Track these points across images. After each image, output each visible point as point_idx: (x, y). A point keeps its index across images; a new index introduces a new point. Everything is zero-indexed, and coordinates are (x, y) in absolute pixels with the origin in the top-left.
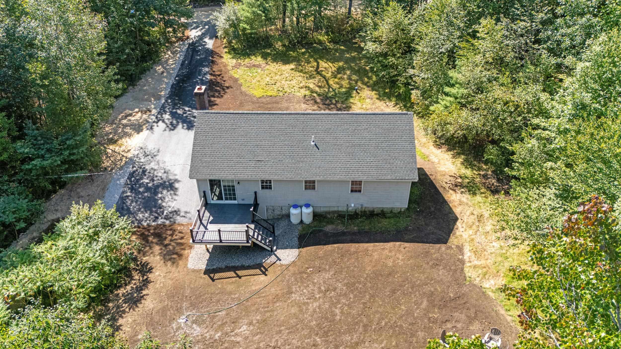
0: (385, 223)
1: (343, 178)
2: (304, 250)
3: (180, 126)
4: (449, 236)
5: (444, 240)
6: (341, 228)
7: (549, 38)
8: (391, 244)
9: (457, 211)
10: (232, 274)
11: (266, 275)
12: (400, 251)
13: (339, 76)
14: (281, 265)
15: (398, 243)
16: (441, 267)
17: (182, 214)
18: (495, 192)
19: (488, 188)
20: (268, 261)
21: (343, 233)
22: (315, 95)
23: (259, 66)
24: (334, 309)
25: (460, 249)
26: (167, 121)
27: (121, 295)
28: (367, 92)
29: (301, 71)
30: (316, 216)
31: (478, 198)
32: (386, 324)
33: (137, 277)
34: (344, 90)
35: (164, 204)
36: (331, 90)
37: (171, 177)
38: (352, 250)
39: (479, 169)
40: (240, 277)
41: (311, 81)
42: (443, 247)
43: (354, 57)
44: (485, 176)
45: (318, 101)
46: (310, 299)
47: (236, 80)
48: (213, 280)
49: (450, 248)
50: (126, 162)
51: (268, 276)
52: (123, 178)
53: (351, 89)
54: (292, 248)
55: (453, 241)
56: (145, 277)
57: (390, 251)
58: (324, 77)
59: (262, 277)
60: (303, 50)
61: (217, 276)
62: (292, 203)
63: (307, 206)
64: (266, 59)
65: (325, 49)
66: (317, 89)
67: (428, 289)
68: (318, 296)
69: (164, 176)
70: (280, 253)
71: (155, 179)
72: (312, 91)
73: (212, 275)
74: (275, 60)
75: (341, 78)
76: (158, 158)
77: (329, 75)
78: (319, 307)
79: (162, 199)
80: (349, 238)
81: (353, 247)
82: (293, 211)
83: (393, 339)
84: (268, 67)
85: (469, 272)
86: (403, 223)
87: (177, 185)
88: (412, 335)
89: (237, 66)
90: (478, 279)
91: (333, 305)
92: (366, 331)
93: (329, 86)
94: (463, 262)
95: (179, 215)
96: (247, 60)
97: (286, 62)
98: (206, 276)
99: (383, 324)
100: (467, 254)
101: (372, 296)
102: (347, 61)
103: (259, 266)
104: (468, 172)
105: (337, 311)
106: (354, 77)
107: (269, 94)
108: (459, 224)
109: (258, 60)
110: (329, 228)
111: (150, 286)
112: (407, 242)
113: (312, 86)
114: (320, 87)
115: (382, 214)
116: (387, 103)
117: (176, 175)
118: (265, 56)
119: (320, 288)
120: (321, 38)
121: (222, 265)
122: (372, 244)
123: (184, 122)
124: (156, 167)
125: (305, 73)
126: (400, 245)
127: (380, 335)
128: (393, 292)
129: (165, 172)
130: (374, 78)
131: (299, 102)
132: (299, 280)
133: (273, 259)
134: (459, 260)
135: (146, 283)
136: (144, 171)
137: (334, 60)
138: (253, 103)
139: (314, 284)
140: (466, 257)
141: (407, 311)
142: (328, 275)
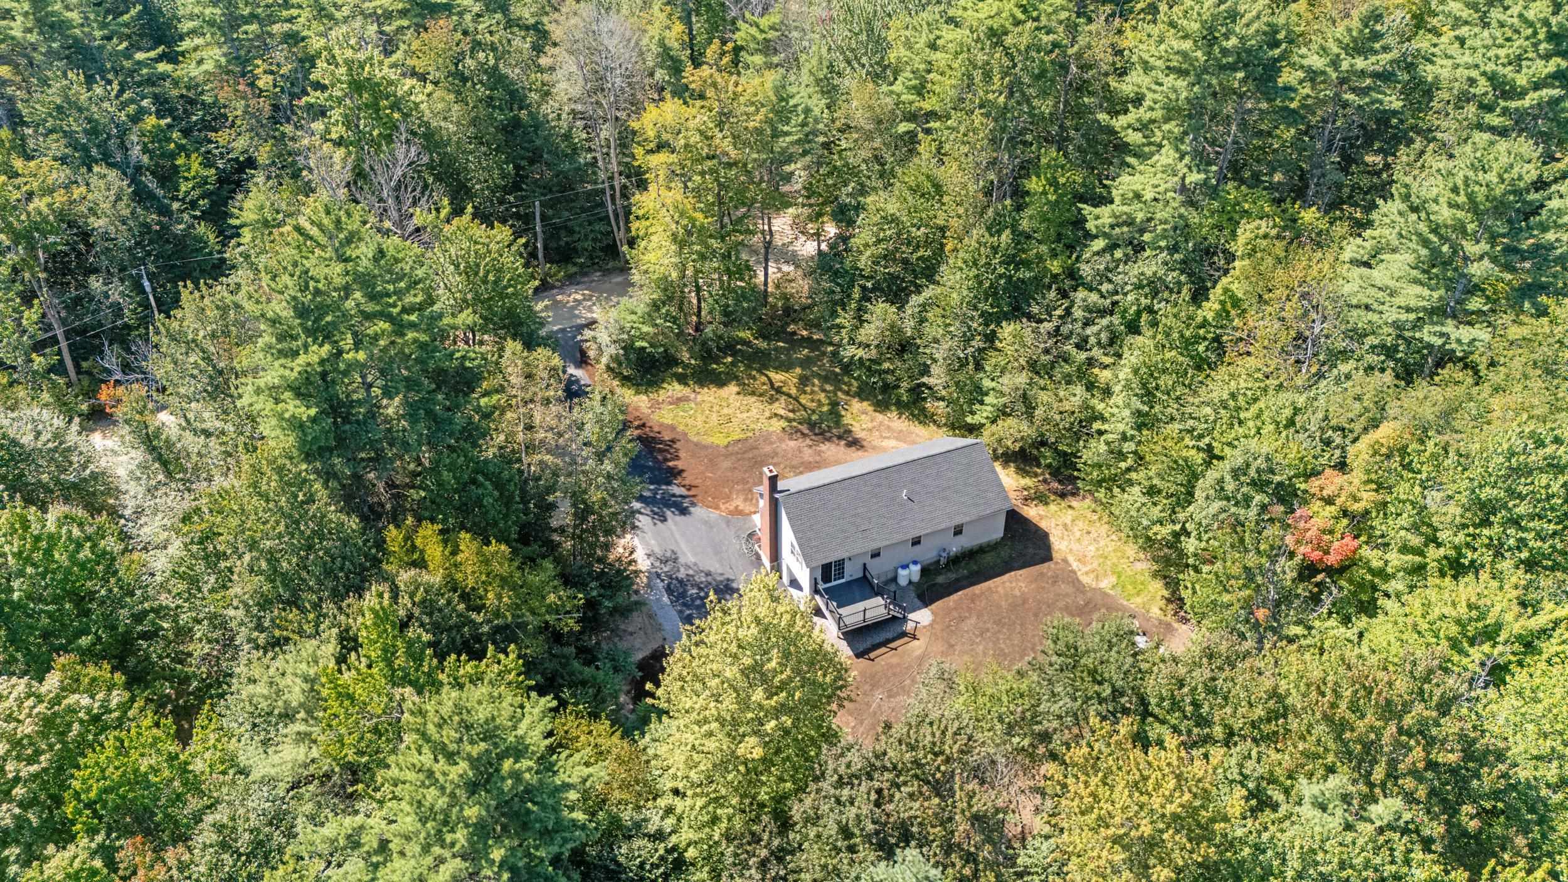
0: (988, 559)
1: (943, 526)
2: (933, 606)
3: (668, 513)
4: (1050, 553)
5: (1049, 558)
6: (952, 576)
7: (1071, 333)
8: (1006, 577)
9: (1043, 525)
10: (883, 650)
11: (918, 639)
12: (1019, 580)
13: (808, 389)
14: (924, 627)
15: (1012, 573)
16: (1060, 583)
18: (1063, 496)
19: (1055, 493)
20: (909, 627)
21: (957, 580)
22: (795, 424)
23: (686, 399)
25: (1065, 561)
26: (644, 511)
28: (856, 405)
29: (753, 393)
30: (925, 571)
31: (1053, 507)
34: (825, 409)
36: (810, 412)
37: (719, 578)
38: (977, 592)
39: (1036, 475)
40: (895, 649)
41: (777, 404)
42: (1051, 564)
43: (808, 357)
44: (1045, 481)
45: (806, 431)
46: (973, 645)
47: (673, 428)
48: (871, 661)
49: (1057, 563)
50: (647, 577)
51: (921, 640)
52: (663, 597)
53: (834, 404)
54: (920, 608)
55: (1056, 555)
57: (1011, 583)
58: (789, 396)
59: (916, 642)
60: (730, 359)
61: (871, 656)
62: (895, 564)
63: (915, 563)
64: (686, 384)
65: (758, 351)
66: (791, 415)
67: (1061, 604)
68: (978, 641)
69: (709, 579)
70: (911, 616)
71: (702, 585)
72: (789, 420)
73: (864, 657)
74: (702, 383)
75: (813, 392)
76: (682, 560)
77: (793, 391)
80: (965, 583)
81: (977, 589)
82: (902, 573)
84: (699, 398)
85: (1086, 580)
86: (1005, 553)
87: (734, 585)
89: (656, 405)
90: (1094, 583)
91: (996, 643)
93: (805, 409)
94: (1074, 572)
96: (661, 392)
97: (720, 381)
98: (860, 660)
100: (1075, 565)
101: (1022, 625)
102: (806, 363)
103: (904, 634)
104: (1028, 481)
106: (828, 387)
107: (736, 437)
108: (1052, 539)
109: (675, 389)
110: (940, 579)
112: (1019, 569)
113: (782, 412)
114: (793, 411)
115: (981, 550)
117: (722, 574)
118: (682, 379)
119: (974, 634)
120: (741, 334)
121: (868, 644)
122: (991, 581)
123: (668, 506)
124: (691, 572)
125: (761, 395)
126: (1016, 574)
128: (1036, 615)
129: (707, 575)
130: (855, 384)
131: (781, 440)
132: (950, 633)
133: (911, 624)
134: (1070, 571)
136: (681, 582)
137: (786, 367)
138: (726, 456)
139: (967, 632)
142: (973, 620)
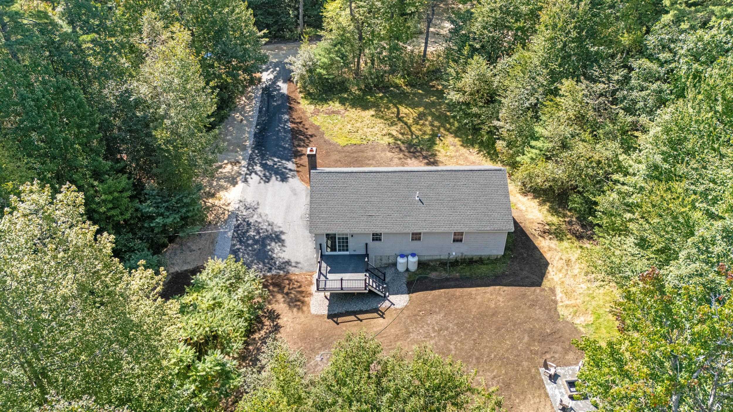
0: (483, 269)
1: (447, 230)
2: (414, 295)
3: (274, 178)
4: (542, 280)
5: (539, 284)
6: (444, 275)
8: (491, 288)
9: (548, 256)
10: (352, 318)
11: (384, 318)
12: (500, 295)
13: (421, 122)
14: (396, 309)
15: (497, 287)
16: (537, 307)
17: (293, 264)
18: (580, 237)
19: (574, 234)
20: (383, 306)
21: (447, 279)
22: (399, 142)
23: (337, 113)
24: (448, 345)
25: (553, 290)
26: (259, 173)
27: (257, 339)
28: (450, 139)
29: (382, 117)
30: (421, 264)
31: (566, 244)
32: (495, 356)
33: (267, 323)
34: (427, 137)
35: (274, 255)
36: (414, 137)
37: (276, 229)
38: (458, 294)
39: (565, 216)
40: (361, 321)
41: (393, 128)
42: (538, 289)
43: (433, 102)
44: (570, 223)
45: (403, 149)
46: (426, 337)
47: (318, 128)
48: (338, 324)
49: (544, 290)
50: (229, 215)
51: (386, 319)
52: (230, 231)
53: (434, 135)
54: (402, 293)
55: (546, 283)
56: (275, 323)
57: (491, 295)
58: (406, 124)
59: (381, 320)
60: (381, 95)
61: (340, 320)
62: (398, 253)
63: (413, 255)
64: (344, 104)
65: (403, 93)
66: (400, 136)
67: (527, 326)
68: (433, 335)
69: (269, 228)
70: (392, 298)
71: (261, 231)
72: (396, 139)
73: (335, 319)
74: (353, 106)
75: (423, 125)
76: (259, 211)
77: (410, 121)
78: (436, 345)
79: (272, 250)
80: (452, 283)
81: (458, 291)
82: (400, 260)
83: (502, 368)
84: (347, 113)
85: (562, 311)
86: (500, 269)
87: (283, 237)
88: (518, 365)
89: (316, 113)
90: (570, 317)
91: (448, 342)
92: (478, 362)
93: (412, 134)
94: (555, 302)
95: (291, 265)
96: (325, 106)
97: (365, 107)
98: (330, 320)
99: (493, 356)
100: (559, 295)
101: (480, 334)
102: (427, 106)
103: (376, 310)
104: (555, 219)
105: (452, 347)
106: (436, 123)
107: (354, 142)
108: (550, 268)
109: (336, 106)
110: (433, 275)
111: (282, 330)
112: (505, 286)
113: (394, 133)
114: (403, 134)
115: (481, 261)
116: (471, 150)
117: (280, 227)
118: (343, 102)
119: (433, 328)
120: (397, 81)
121: (343, 310)
122: (474, 289)
123: (276, 173)
124: (259, 220)
125: (386, 120)
126: (500, 289)
127: (492, 366)
128: (498, 329)
129: (269, 225)
130: (456, 124)
131: (383, 150)
132: (414, 321)
133: (387, 304)
134: (552, 300)
135: (277, 328)
136: (249, 224)
137: (413, 105)
138: (339, 152)
139: (428, 325)
140: (558, 298)
141: (512, 345)
142: (439, 317)
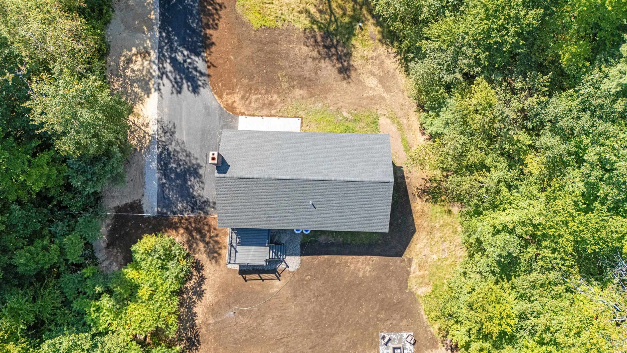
2: (304, 258)
3: (185, 86)
4: (405, 249)
5: (401, 254)
6: (331, 239)
8: (363, 257)
10: (256, 276)
11: (280, 280)
12: (368, 264)
14: (289, 272)
15: (369, 257)
16: (393, 278)
17: (211, 204)
20: (280, 267)
21: (332, 244)
22: (315, 27)
24: (322, 311)
25: (410, 261)
27: (189, 288)
28: (370, 28)
31: (438, 207)
32: (352, 322)
33: (195, 273)
34: (347, 20)
35: (195, 193)
36: (333, 19)
37: (194, 162)
38: (337, 261)
40: (263, 280)
42: (398, 260)
46: (308, 301)
48: (246, 281)
49: (403, 260)
50: (150, 141)
51: (281, 281)
52: (154, 161)
53: (355, 19)
54: (296, 255)
55: (407, 254)
56: (201, 274)
57: (362, 264)
59: (277, 282)
61: (248, 277)
66: (318, 16)
67: (381, 296)
68: (313, 300)
69: (187, 160)
70: (288, 260)
71: (181, 163)
73: (244, 276)
76: (176, 135)
78: (313, 308)
79: (192, 187)
80: (335, 249)
81: (338, 259)
83: (355, 332)
85: (412, 282)
87: (201, 171)
88: (366, 330)
90: (415, 287)
91: (322, 307)
92: (340, 326)
94: (409, 273)
95: (209, 206)
98: (240, 276)
99: (350, 322)
100: (414, 266)
101: (346, 301)
103: (275, 271)
105: (324, 312)
107: (268, 24)
110: (322, 239)
111: (206, 281)
112: (375, 255)
113: (312, 9)
114: (321, 12)
117: (197, 159)
119: (314, 294)
122: (351, 257)
123: (188, 79)
124: (178, 149)
126: (370, 259)
127: (348, 329)
128: (360, 298)
129: (187, 155)
131: (298, 41)
132: (301, 286)
133: (283, 266)
134: (407, 270)
135: (202, 279)
139: (311, 290)
140: (412, 270)
141: (366, 313)
142: (319, 283)
